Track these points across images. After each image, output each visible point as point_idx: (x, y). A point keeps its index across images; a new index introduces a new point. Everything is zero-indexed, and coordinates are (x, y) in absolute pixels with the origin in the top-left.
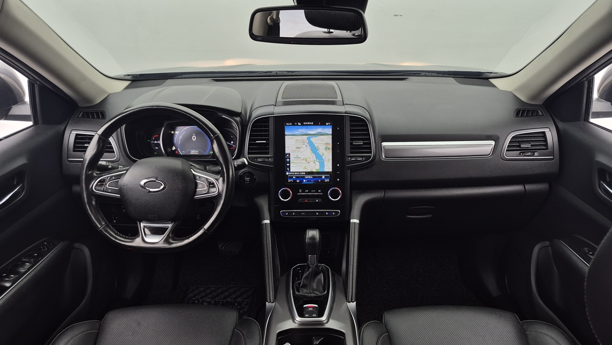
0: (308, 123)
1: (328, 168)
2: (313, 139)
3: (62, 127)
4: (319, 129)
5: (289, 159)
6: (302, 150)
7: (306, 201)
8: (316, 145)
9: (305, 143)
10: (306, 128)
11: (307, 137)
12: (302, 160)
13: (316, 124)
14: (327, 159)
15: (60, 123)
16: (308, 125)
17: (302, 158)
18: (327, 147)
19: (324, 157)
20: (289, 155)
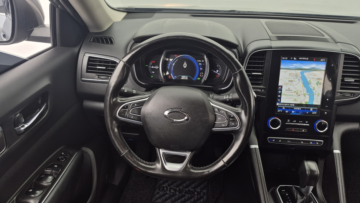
0: (304, 58)
1: (317, 101)
2: (306, 74)
3: (76, 50)
4: (313, 65)
5: (281, 91)
6: (294, 83)
7: (293, 130)
8: (308, 80)
9: (298, 77)
10: (301, 63)
11: (300, 71)
12: (293, 92)
13: (310, 60)
14: (317, 93)
15: (75, 46)
16: (303, 60)
17: (294, 91)
18: (318, 82)
19: (314, 91)
20: (282, 87)
